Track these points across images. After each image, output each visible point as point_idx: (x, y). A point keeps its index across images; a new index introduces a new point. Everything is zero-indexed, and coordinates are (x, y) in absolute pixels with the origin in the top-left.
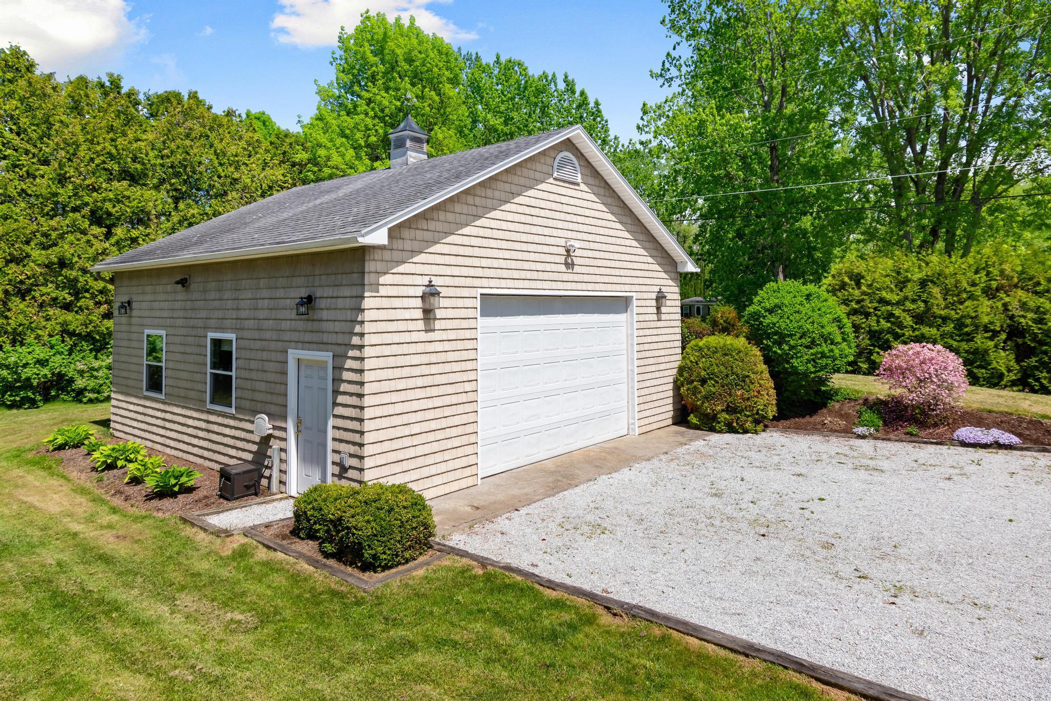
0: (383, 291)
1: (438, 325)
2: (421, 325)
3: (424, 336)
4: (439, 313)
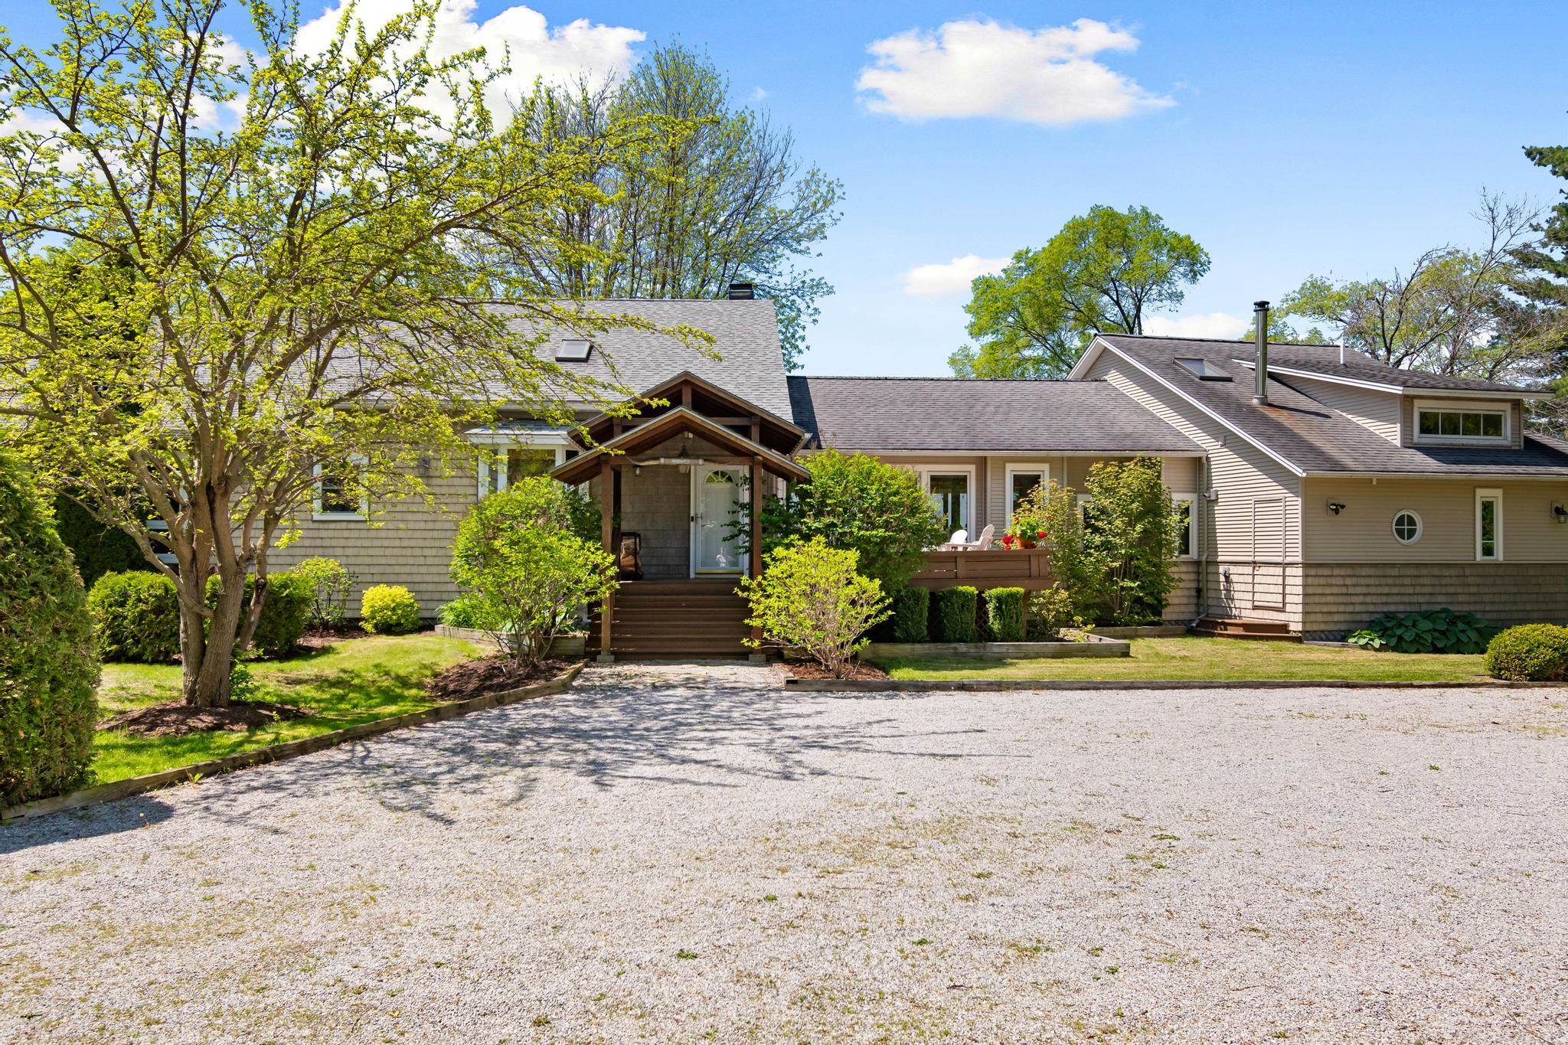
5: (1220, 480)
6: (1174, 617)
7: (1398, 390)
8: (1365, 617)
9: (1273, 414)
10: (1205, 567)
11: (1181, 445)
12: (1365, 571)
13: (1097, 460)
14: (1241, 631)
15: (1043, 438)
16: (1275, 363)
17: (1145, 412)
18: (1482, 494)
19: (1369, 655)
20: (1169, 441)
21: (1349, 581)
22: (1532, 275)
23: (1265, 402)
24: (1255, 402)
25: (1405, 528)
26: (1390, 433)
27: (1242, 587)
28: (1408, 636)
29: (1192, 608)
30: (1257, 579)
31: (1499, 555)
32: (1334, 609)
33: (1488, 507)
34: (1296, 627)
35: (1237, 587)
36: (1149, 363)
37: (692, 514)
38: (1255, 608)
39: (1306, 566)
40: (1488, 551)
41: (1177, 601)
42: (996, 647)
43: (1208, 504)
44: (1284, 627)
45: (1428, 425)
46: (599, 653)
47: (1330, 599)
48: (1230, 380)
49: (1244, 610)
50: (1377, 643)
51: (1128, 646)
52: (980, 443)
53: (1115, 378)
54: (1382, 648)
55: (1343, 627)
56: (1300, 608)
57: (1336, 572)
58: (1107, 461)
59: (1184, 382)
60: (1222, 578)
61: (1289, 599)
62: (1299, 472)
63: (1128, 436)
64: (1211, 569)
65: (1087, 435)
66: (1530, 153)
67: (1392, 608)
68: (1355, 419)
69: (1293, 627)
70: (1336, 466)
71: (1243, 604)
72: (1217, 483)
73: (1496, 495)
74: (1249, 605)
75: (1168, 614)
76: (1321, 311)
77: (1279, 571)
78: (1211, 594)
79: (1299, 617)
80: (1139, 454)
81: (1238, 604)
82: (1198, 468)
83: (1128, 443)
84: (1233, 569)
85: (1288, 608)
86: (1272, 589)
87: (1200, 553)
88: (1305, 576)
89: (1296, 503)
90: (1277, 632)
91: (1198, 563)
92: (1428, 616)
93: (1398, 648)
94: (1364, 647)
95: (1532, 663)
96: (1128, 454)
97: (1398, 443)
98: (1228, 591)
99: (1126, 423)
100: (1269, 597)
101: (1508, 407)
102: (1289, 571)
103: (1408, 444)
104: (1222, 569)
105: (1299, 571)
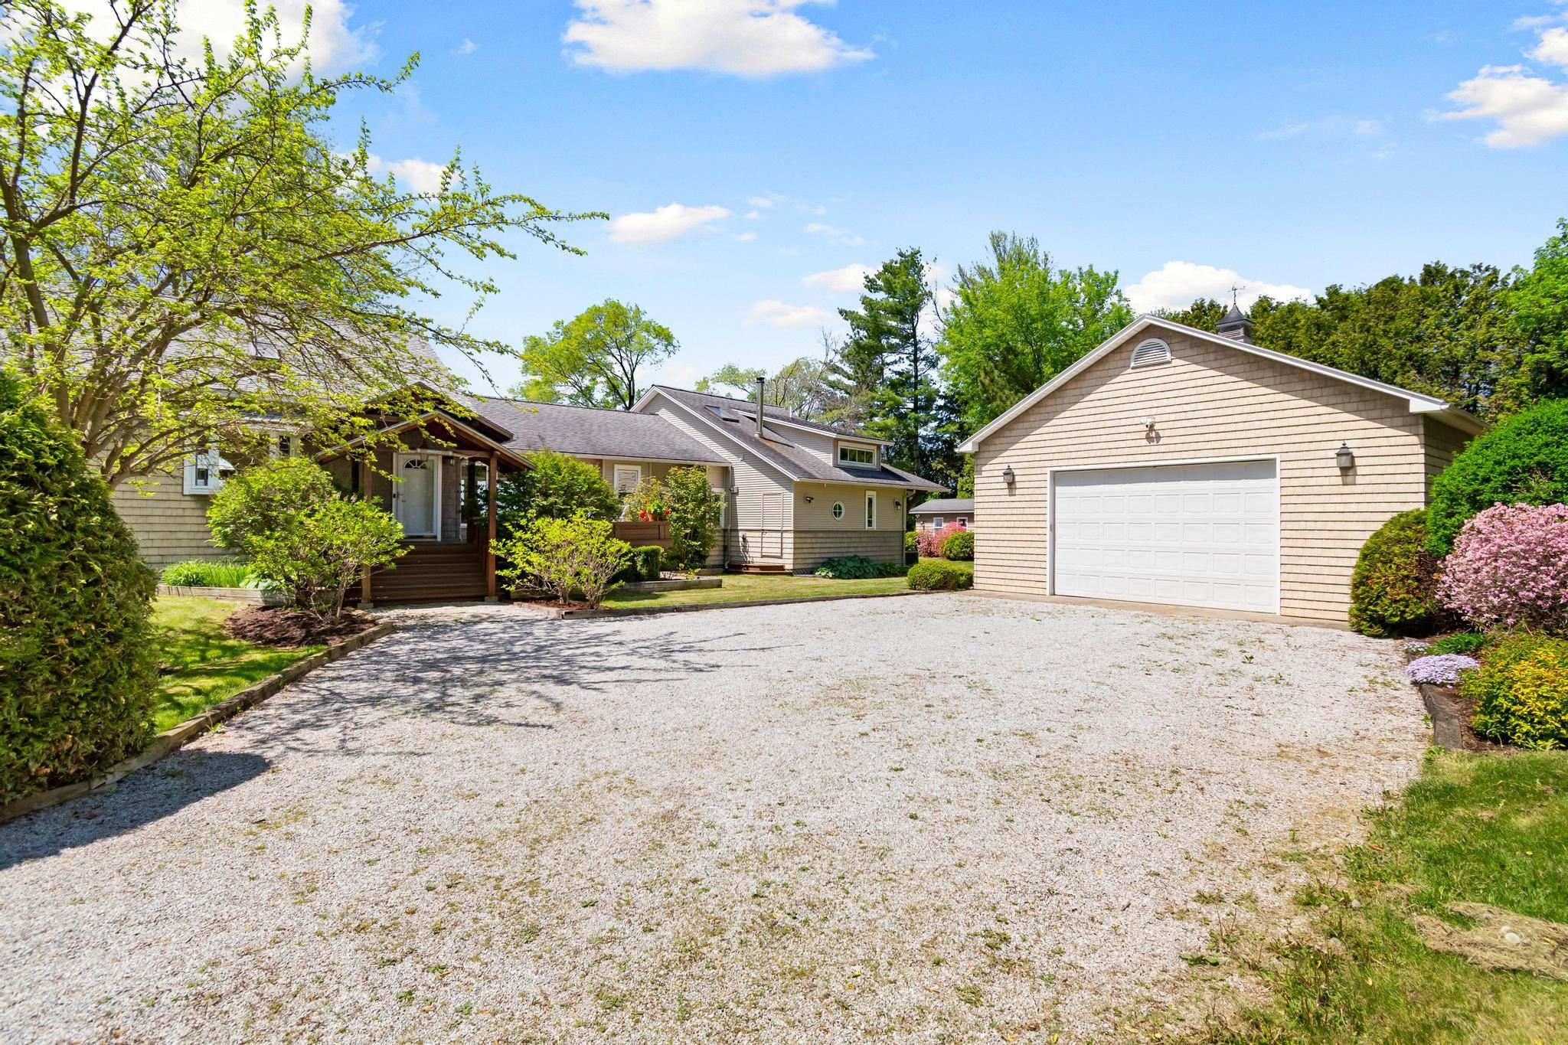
0: (984, 474)
1: (1018, 492)
2: (1006, 492)
3: (1008, 498)
4: (1018, 485)
5: (739, 482)
6: (712, 563)
7: (833, 435)
8: (821, 561)
9: (768, 444)
10: (730, 532)
11: (716, 459)
12: (821, 535)
13: (674, 465)
14: (758, 571)
15: (637, 450)
16: (766, 415)
17: (689, 437)
18: (869, 494)
19: (827, 581)
20: (708, 456)
21: (814, 540)
22: (833, 377)
23: (761, 436)
24: (757, 436)
25: (837, 511)
26: (827, 458)
27: (755, 544)
28: (845, 570)
29: (721, 558)
30: (764, 540)
31: (874, 527)
32: (807, 556)
33: (870, 501)
34: (789, 567)
35: (750, 544)
36: (692, 407)
37: (394, 492)
38: (763, 557)
39: (795, 532)
40: (870, 523)
41: (714, 555)
42: (648, 585)
43: (732, 495)
44: (782, 568)
45: (844, 454)
46: (360, 601)
47: (805, 551)
48: (737, 421)
49: (754, 557)
50: (830, 574)
51: (721, 581)
52: (599, 450)
53: (664, 413)
54: (834, 577)
55: (810, 566)
56: (792, 556)
57: (809, 535)
58: (680, 466)
59: (715, 419)
60: (741, 539)
61: (784, 551)
62: (795, 478)
63: (685, 451)
64: (733, 534)
65: (660, 450)
66: (841, 312)
67: (831, 555)
68: (807, 450)
69: (787, 567)
70: (811, 476)
71: (755, 555)
72: (737, 483)
73: (872, 494)
74: (759, 555)
75: (709, 561)
76: (734, 383)
77: (779, 535)
78: (733, 549)
79: (791, 561)
80: (697, 463)
81: (751, 554)
82: (726, 473)
83: (687, 456)
84: (748, 534)
85: (784, 556)
86: (774, 545)
87: (726, 524)
88: (795, 538)
89: (790, 497)
90: (778, 570)
91: (725, 530)
92: (850, 559)
93: (840, 577)
94: (824, 577)
95: (932, 581)
96: (689, 463)
97: (831, 464)
98: (745, 547)
99: (681, 443)
100: (771, 550)
101: (875, 448)
102: (785, 535)
103: (836, 466)
104: (741, 534)
105: (791, 535)
